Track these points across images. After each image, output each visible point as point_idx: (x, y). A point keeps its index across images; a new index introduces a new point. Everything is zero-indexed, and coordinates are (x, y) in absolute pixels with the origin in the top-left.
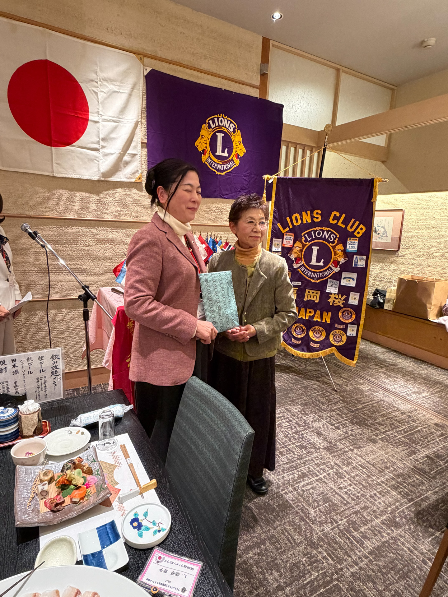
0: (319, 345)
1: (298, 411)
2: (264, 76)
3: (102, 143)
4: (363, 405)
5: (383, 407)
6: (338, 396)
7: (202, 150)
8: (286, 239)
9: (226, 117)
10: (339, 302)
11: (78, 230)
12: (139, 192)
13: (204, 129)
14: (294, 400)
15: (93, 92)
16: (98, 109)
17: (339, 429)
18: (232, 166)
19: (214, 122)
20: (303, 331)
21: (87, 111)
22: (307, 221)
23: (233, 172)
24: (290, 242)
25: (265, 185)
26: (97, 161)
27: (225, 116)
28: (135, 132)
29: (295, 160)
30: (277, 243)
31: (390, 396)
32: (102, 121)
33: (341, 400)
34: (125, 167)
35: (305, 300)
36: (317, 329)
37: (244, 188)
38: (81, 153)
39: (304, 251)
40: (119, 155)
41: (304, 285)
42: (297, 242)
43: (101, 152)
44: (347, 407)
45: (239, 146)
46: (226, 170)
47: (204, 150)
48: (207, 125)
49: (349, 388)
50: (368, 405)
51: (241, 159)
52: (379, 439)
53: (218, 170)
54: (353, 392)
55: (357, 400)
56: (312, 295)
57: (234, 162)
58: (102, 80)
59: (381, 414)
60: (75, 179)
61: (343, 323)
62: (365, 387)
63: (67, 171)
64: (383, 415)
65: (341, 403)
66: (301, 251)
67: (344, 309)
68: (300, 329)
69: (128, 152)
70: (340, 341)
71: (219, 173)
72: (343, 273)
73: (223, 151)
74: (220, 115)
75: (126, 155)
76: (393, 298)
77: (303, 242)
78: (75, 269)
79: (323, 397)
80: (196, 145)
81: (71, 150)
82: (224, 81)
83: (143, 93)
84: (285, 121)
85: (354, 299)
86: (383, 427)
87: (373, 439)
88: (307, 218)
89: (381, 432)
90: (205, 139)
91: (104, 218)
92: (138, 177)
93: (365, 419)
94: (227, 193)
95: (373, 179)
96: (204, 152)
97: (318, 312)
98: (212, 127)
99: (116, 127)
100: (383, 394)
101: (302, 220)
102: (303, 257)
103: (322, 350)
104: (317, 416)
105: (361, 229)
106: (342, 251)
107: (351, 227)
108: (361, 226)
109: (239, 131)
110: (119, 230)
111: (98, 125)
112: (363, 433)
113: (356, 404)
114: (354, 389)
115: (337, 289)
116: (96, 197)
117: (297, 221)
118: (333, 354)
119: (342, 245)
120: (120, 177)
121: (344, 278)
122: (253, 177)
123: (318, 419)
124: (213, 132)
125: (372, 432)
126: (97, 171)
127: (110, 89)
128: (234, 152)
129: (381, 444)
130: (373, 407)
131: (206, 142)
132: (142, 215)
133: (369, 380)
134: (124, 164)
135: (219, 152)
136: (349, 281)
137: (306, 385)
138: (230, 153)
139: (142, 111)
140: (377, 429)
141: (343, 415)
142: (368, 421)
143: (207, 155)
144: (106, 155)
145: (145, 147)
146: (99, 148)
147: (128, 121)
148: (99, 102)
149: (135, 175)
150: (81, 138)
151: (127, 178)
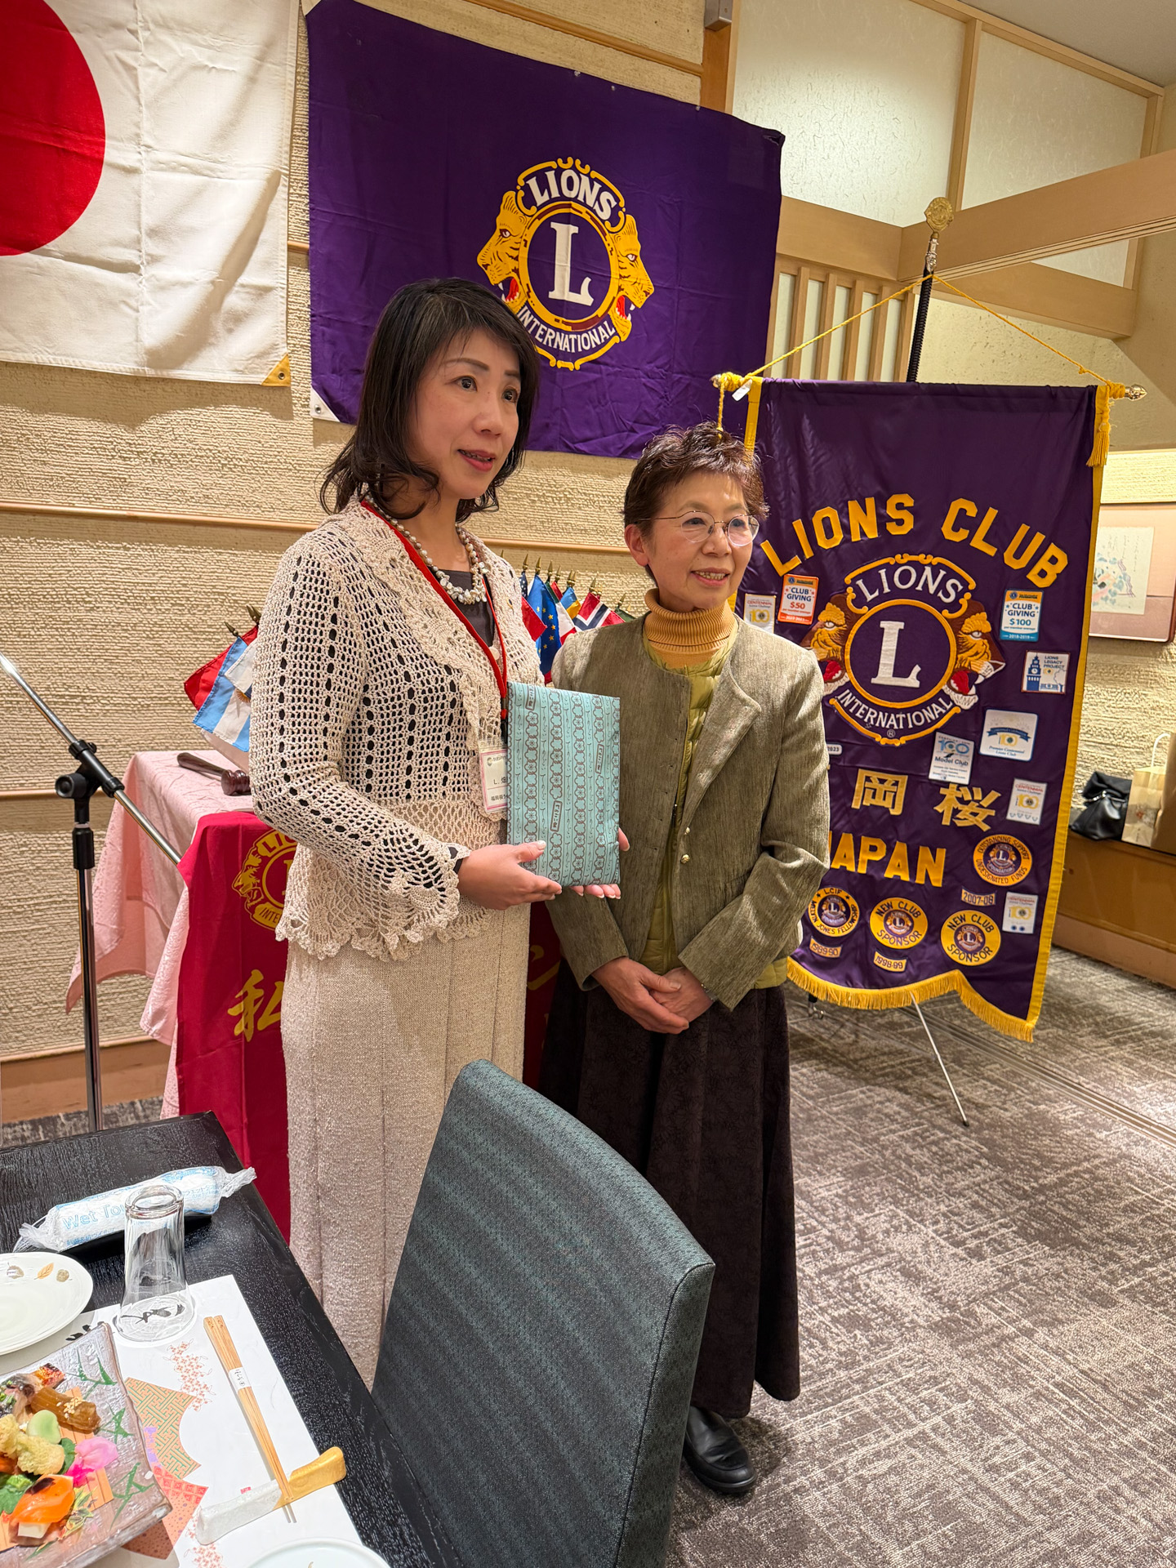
0: (904, 962)
1: (837, 1195)
2: (717, 31)
3: (149, 246)
4: (1062, 1174)
5: (1129, 1179)
6: (974, 1143)
7: (503, 282)
8: (789, 597)
9: (588, 167)
10: (975, 814)
11: (60, 550)
12: (278, 422)
13: (510, 209)
14: (822, 1155)
15: (119, 67)
16: (137, 125)
17: (982, 1258)
18: (607, 341)
19: (544, 186)
20: (847, 914)
22: (863, 534)
23: (608, 361)
24: (801, 606)
25: (721, 408)
26: (131, 307)
27: (583, 166)
28: (267, 208)
29: (822, 323)
30: (759, 609)
31: (1153, 1141)
32: (152, 169)
33: (983, 1155)
34: (230, 331)
35: (856, 805)
36: (895, 906)
37: (646, 419)
38: (72, 278)
39: (851, 636)
40: (211, 288)
41: (851, 754)
42: (829, 605)
43: (145, 275)
44: (1007, 1182)
45: (630, 271)
46: (585, 353)
47: (508, 282)
48: (521, 194)
49: (1008, 1114)
50: (1076, 1174)
51: (636, 314)
52: (1122, 1292)
53: (558, 354)
54: (1022, 1127)
55: (1039, 1156)
56: (881, 788)
57: (611, 325)
58: (152, 26)
59: (1122, 1204)
60: (51, 369)
61: (984, 888)
62: (1066, 1111)
63: (21, 340)
64: (1130, 1209)
65: (985, 1168)
66: (844, 636)
67: (991, 839)
68: (837, 907)
69: (243, 279)
70: (979, 949)
71: (561, 364)
72: (989, 712)
73: (575, 287)
74: (565, 162)
75: (236, 289)
76: (1155, 806)
77: (850, 604)
78: (48, 688)
79: (921, 1147)
80: (480, 263)
81: (39, 267)
82: (582, 43)
83: (297, 73)
84: (787, 189)
85: (1026, 806)
86: (1134, 1251)
87: (1100, 1293)
88: (864, 522)
89: (1126, 1269)
90: (511, 242)
91: (153, 511)
92: (276, 368)
93: (1068, 1220)
94: (588, 434)
95: (1091, 391)
96: (509, 286)
97: (901, 849)
98: (539, 203)
99: (199, 192)
100: (1129, 1134)
101: (846, 529)
102: (847, 657)
103: (915, 980)
104: (901, 1214)
105: (1053, 560)
106: (984, 636)
107: (1018, 555)
108: (1053, 550)
109: (630, 219)
110: (209, 554)
111: (134, 180)
112: (1066, 1271)
113: (1037, 1169)
114: (1026, 1116)
115: (968, 768)
116: (127, 436)
117: (829, 534)
118: (953, 997)
119: (984, 615)
120: (210, 367)
121: (993, 732)
122: (679, 381)
123: (907, 1223)
124: (539, 218)
125: (1095, 1269)
126: (130, 344)
127: (183, 58)
128: (612, 292)
129: (1128, 1309)
130: (1096, 1179)
131: (514, 254)
132: (290, 505)
133: (1078, 1088)
134: (226, 321)
135: (561, 290)
136: (1010, 740)
137: (860, 1103)
138: (599, 292)
139: (293, 136)
140: (1111, 1257)
141: (993, 1210)
142: (1078, 1227)
143: (519, 299)
144: (163, 287)
145: (305, 265)
146: (138, 263)
147: (241, 169)
148: (143, 102)
149: (264, 361)
150: (75, 225)
151: (237, 371)
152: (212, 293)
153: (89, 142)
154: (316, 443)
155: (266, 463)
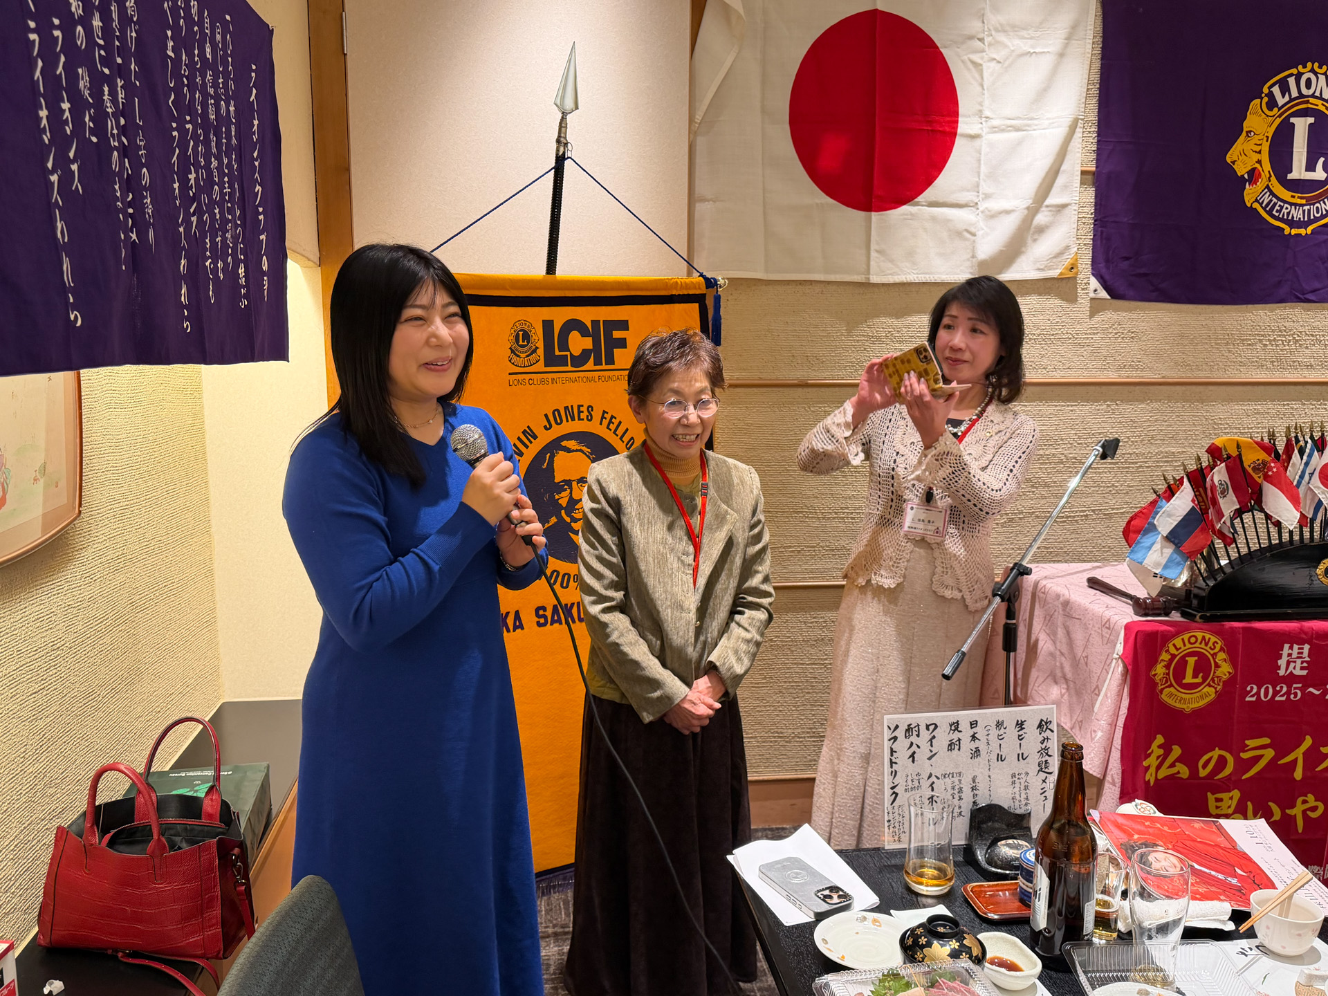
3: (984, 187)
7: (1248, 172)
9: (1325, 67)
12: (1064, 305)
13: (1256, 113)
15: (971, 66)
16: (981, 104)
19: (1285, 89)
21: (955, 114)
26: (970, 233)
27: (1320, 67)
28: (1067, 147)
32: (989, 133)
34: (1035, 240)
38: (932, 219)
40: (1026, 212)
43: (981, 209)
46: (1316, 220)
47: (1252, 172)
48: (1266, 99)
53: (1292, 223)
58: (993, 33)
63: (898, 267)
69: (1048, 201)
71: (1294, 232)
74: (1305, 67)
75: (1042, 209)
80: (1229, 160)
81: (912, 214)
83: (1093, 43)
90: (1256, 140)
92: (1067, 263)
96: (1253, 175)
98: (1280, 106)
99: (1020, 143)
111: (977, 142)
124: (1280, 116)
126: (968, 260)
127: (1013, 51)
131: (1258, 149)
132: (1068, 365)
134: (1034, 233)
135: (1298, 171)
139: (1088, 89)
143: (1261, 184)
144: (993, 216)
145: (1091, 182)
146: (977, 201)
147: (1051, 121)
148: (985, 87)
149: (1059, 259)
150: (936, 182)
151: (1039, 269)
152: (1027, 216)
153: (949, 122)
154: (1091, 316)
155: (1053, 335)
